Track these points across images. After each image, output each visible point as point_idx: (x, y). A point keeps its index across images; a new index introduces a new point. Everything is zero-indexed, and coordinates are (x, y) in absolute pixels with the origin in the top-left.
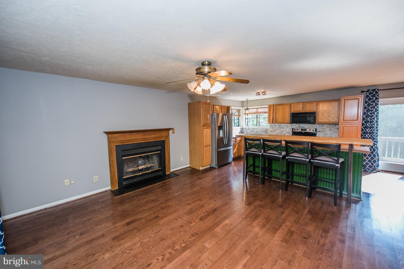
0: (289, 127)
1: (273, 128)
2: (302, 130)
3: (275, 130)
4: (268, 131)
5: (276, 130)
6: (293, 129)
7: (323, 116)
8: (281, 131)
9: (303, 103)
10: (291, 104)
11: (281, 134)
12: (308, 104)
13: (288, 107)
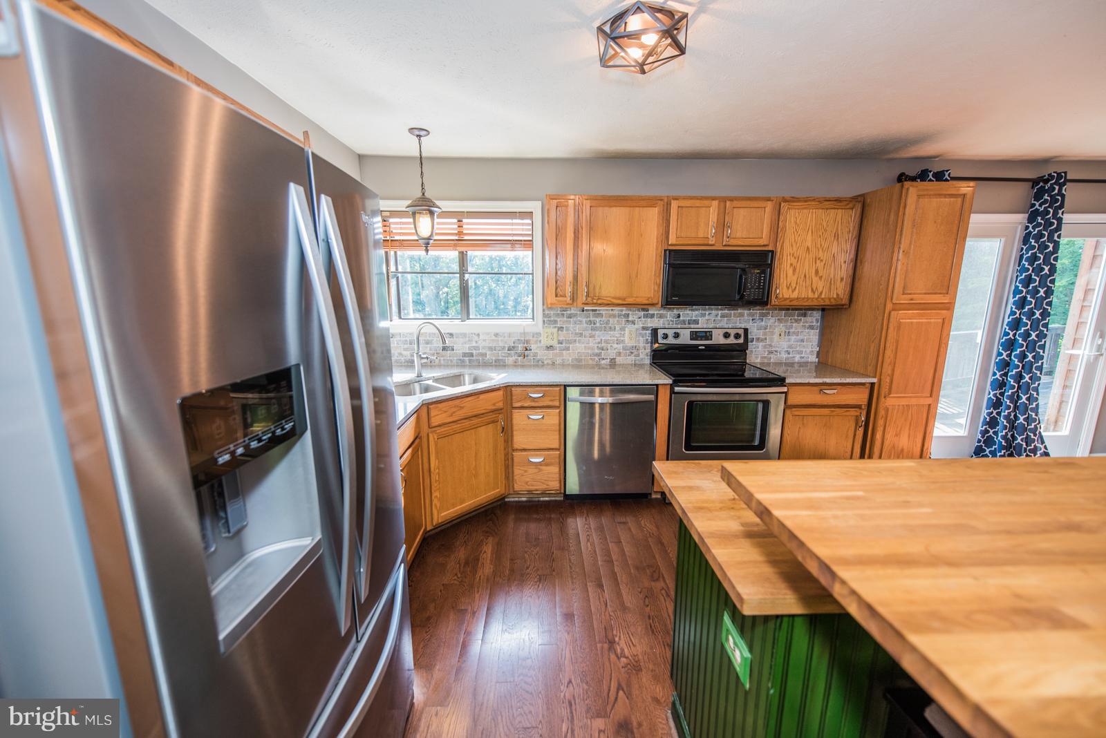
0: (633, 323)
1: (561, 329)
2: (695, 335)
3: (569, 342)
4: (533, 347)
5: (571, 337)
6: (655, 332)
7: (794, 270)
8: (600, 342)
9: (723, 200)
10: (669, 204)
11: (597, 358)
12: (742, 211)
13: (653, 214)
